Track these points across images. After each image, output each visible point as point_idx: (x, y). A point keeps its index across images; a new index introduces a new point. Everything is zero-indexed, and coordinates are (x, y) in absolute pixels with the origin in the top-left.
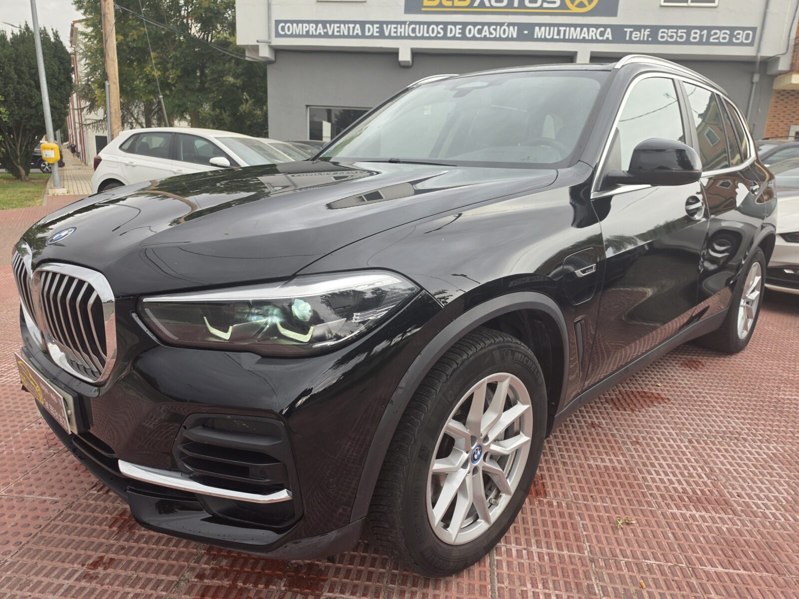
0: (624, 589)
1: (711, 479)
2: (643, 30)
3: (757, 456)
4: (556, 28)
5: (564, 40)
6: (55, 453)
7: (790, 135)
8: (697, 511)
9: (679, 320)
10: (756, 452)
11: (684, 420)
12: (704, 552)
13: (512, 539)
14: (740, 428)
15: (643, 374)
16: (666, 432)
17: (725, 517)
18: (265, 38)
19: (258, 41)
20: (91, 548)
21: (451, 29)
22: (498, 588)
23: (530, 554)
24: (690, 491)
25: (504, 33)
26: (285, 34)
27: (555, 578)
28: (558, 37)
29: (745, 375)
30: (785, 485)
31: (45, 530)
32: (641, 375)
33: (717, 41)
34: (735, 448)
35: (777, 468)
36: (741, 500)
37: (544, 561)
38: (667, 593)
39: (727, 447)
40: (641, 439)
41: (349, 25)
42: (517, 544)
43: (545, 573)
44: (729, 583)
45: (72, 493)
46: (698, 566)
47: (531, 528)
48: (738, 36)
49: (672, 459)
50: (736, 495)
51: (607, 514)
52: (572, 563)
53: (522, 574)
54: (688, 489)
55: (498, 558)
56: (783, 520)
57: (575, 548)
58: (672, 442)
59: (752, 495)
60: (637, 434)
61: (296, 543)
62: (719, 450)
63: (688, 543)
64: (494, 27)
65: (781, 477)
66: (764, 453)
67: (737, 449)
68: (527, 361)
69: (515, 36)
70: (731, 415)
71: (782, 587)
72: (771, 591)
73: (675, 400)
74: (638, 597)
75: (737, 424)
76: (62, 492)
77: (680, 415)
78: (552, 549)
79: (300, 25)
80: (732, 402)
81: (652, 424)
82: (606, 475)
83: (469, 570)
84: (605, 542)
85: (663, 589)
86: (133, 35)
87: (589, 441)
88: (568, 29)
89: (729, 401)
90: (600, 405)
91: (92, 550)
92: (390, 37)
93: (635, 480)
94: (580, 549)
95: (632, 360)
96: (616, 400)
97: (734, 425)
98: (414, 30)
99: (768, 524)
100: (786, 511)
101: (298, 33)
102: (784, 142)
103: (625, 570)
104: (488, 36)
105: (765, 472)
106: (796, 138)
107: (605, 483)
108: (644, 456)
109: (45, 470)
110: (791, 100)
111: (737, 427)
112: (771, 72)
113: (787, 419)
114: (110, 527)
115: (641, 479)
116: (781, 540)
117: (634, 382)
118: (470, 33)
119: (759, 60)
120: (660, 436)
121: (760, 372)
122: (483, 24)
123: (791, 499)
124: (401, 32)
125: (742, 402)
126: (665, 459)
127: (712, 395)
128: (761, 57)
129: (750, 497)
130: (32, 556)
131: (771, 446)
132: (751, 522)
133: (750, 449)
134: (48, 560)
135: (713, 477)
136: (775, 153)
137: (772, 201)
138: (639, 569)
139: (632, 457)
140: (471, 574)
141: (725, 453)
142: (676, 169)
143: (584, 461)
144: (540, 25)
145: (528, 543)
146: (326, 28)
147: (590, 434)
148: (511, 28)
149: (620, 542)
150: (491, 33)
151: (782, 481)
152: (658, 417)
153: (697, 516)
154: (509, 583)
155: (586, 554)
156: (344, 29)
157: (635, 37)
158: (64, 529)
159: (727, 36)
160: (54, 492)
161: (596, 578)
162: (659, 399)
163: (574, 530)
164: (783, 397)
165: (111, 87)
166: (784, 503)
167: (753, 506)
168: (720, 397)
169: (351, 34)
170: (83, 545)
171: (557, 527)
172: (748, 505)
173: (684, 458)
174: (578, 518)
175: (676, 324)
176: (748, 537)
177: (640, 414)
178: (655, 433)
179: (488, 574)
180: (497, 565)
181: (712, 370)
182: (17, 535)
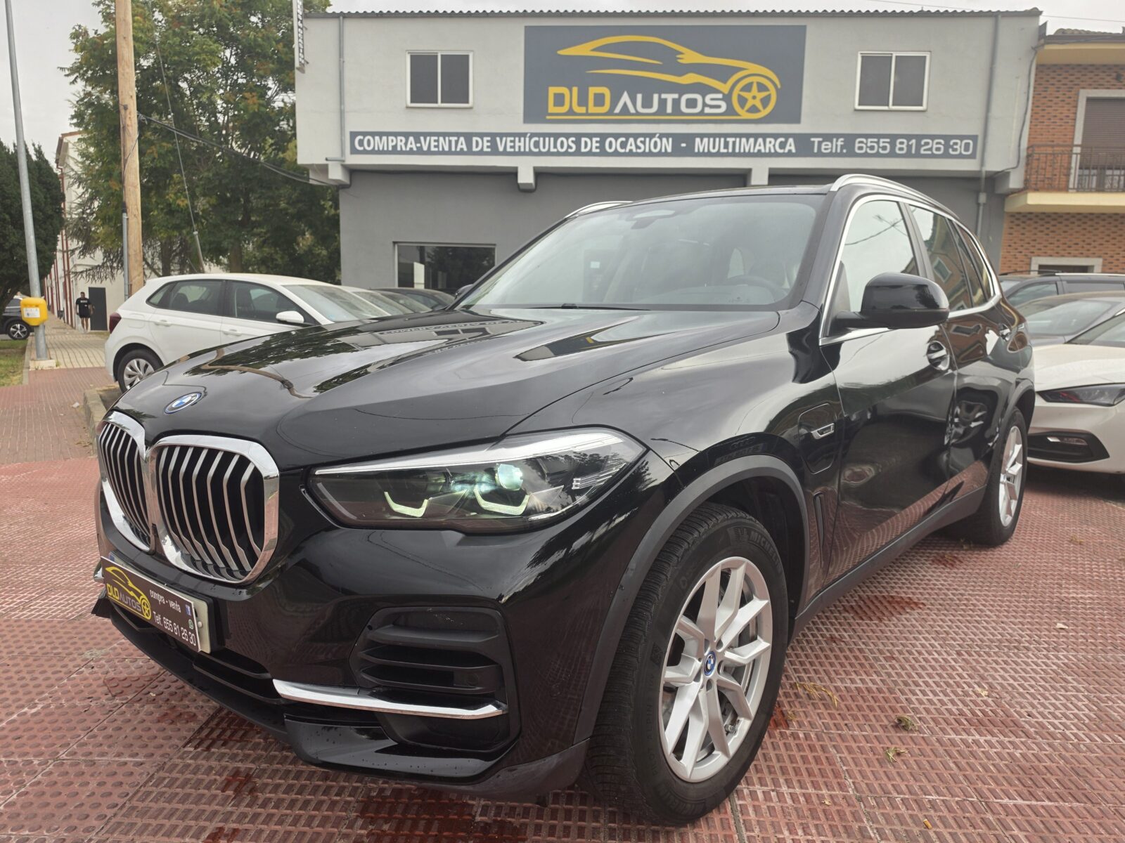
0: (906, 831)
1: (992, 697)
2: (835, 140)
3: (1044, 667)
4: (722, 140)
5: (734, 154)
6: (123, 704)
7: (1032, 268)
8: (981, 736)
9: (923, 503)
10: (1043, 662)
11: (947, 629)
12: (997, 783)
13: (755, 780)
14: (1019, 635)
15: (886, 575)
16: (927, 643)
17: (1017, 740)
18: (337, 155)
19: (327, 159)
20: (204, 817)
21: (586, 143)
22: (748, 837)
23: (780, 796)
24: (968, 713)
25: (655, 147)
26: (364, 149)
27: (818, 822)
28: (725, 151)
29: (1015, 571)
30: (1085, 700)
31: (135, 799)
32: (884, 576)
33: (929, 152)
34: (1016, 659)
35: (1072, 681)
36: (1033, 721)
37: (800, 803)
38: (959, 832)
39: (1006, 658)
40: (896, 653)
41: (451, 138)
42: (761, 786)
43: (804, 817)
44: (1033, 817)
45: (161, 752)
46: (992, 799)
47: (777, 766)
48: (955, 147)
49: (940, 676)
50: (1025, 714)
51: (869, 745)
52: (835, 804)
53: (774, 819)
54: (965, 709)
55: (741, 802)
56: (1088, 741)
57: (836, 786)
58: (936, 656)
59: (1046, 713)
60: (891, 647)
61: (511, 771)
62: (997, 662)
63: (976, 773)
64: (642, 139)
65: (1078, 691)
66: (1054, 664)
67: (1019, 660)
68: (764, 542)
69: (669, 150)
70: (1005, 619)
71: (1099, 818)
72: (1086, 824)
73: (932, 604)
74: (924, 838)
75: (1014, 630)
76: (145, 751)
77: (941, 623)
78: (807, 789)
79: (384, 138)
80: (1004, 604)
81: (907, 635)
82: (860, 698)
83: (707, 819)
84: (872, 777)
85: (953, 828)
86: (153, 153)
87: (831, 659)
88: (738, 140)
89: (1000, 603)
90: (837, 615)
91: (205, 820)
92: (505, 153)
93: (898, 703)
94: (842, 787)
95: (877, 550)
96: (857, 608)
97: (1010, 631)
98: (537, 144)
99: (1071, 746)
100: (1090, 730)
101: (381, 149)
102: (1027, 278)
103: (903, 809)
104: (634, 151)
105: (1058, 685)
106: (1039, 272)
107: (860, 708)
108: (903, 673)
109: (115, 725)
110: (1029, 225)
111: (1015, 633)
112: (1000, 190)
113: (1075, 621)
114: (223, 791)
115: (904, 701)
116: (1089, 765)
117: (877, 585)
118: (610, 146)
119: (984, 175)
120: (920, 648)
121: (1033, 567)
122: (627, 136)
123: (1094, 717)
124: (520, 147)
125: (1016, 604)
126: (930, 676)
127: (977, 597)
128: (986, 172)
129: (1044, 717)
130: (125, 831)
131: (1060, 655)
132: (1049, 745)
133: (1035, 660)
134: (148, 835)
135: (994, 695)
136: (1017, 292)
137: (1025, 349)
138: (919, 806)
139: (889, 675)
140: (710, 823)
141: (1005, 666)
142: (918, 308)
143: (829, 683)
144: (702, 136)
145: (776, 783)
146: (420, 142)
147: (832, 650)
148: (664, 140)
149: (890, 776)
150: (638, 147)
151: (1080, 695)
152: (913, 626)
153: (982, 741)
154: (761, 831)
155: (851, 792)
156: (444, 144)
157: (826, 149)
158: (161, 796)
159: (942, 147)
160: (135, 751)
161: (868, 820)
162: (912, 604)
163: (830, 765)
164: (1066, 595)
165: (130, 221)
166: (1087, 721)
167: (1050, 727)
168: (989, 599)
169: (453, 149)
170: (191, 815)
171: (810, 763)
172: (1043, 726)
173: (954, 673)
174: (833, 751)
175: (920, 508)
176: (1048, 763)
177: (890, 623)
178: (913, 646)
179: (732, 822)
180: (741, 811)
181: (972, 567)
182: (97, 807)
